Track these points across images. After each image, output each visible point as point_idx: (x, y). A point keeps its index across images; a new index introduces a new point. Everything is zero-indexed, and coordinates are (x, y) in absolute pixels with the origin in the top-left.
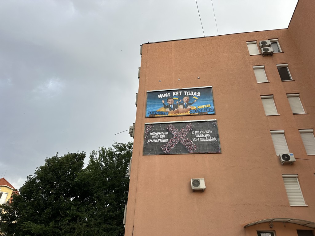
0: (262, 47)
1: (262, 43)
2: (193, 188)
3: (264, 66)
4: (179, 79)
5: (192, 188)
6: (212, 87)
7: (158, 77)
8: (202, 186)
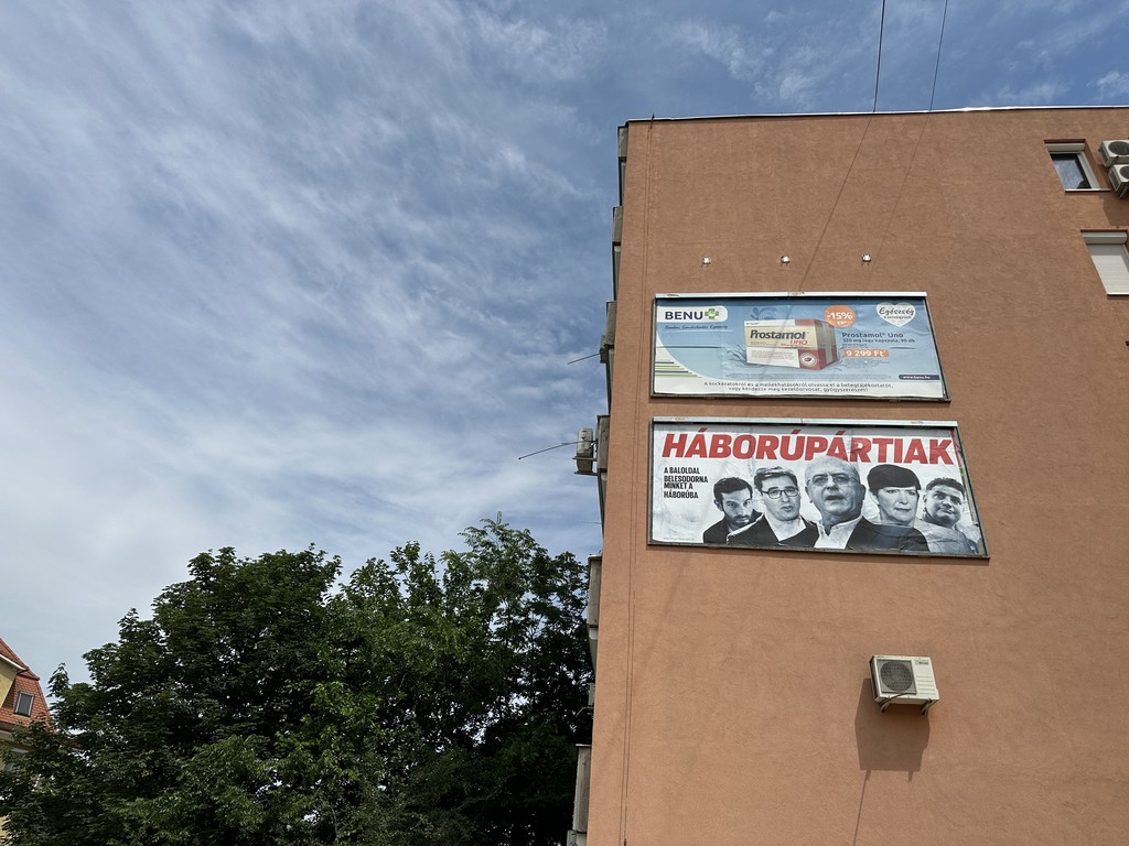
0: (1116, 161)
1: (1113, 148)
2: (887, 696)
3: (1124, 235)
4: (786, 259)
5: (882, 695)
6: (924, 297)
7: (699, 246)
8: (925, 686)
